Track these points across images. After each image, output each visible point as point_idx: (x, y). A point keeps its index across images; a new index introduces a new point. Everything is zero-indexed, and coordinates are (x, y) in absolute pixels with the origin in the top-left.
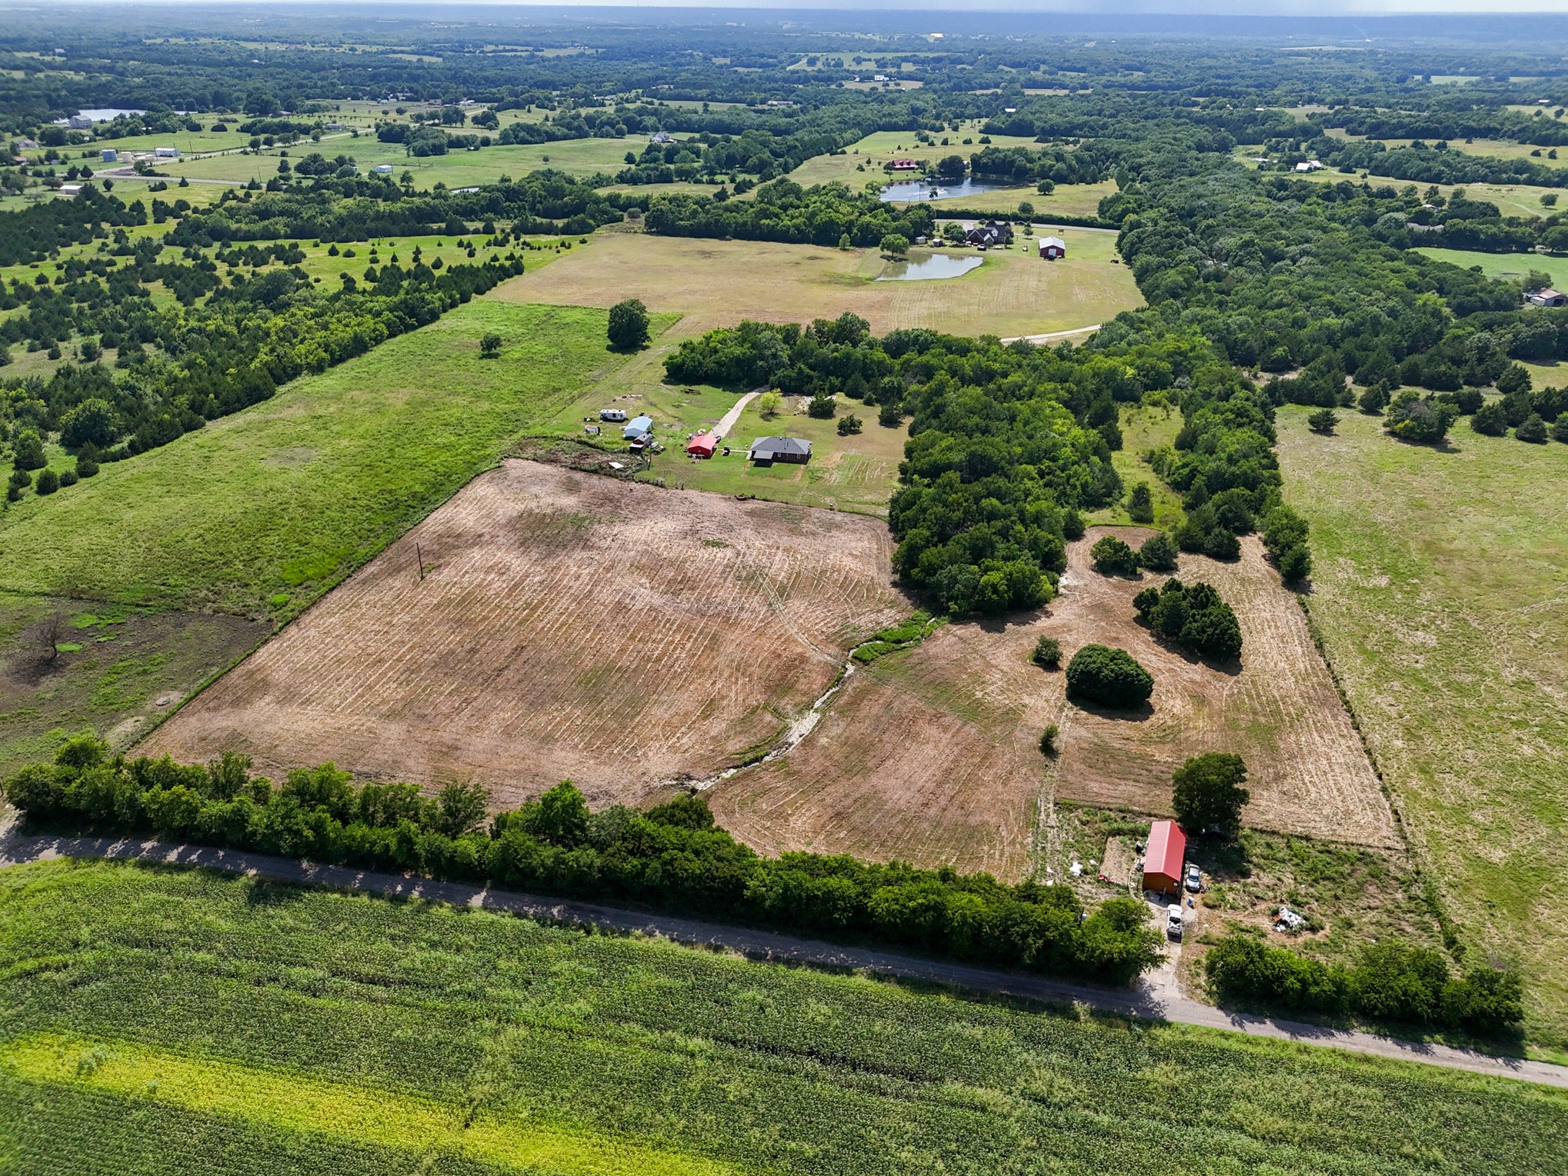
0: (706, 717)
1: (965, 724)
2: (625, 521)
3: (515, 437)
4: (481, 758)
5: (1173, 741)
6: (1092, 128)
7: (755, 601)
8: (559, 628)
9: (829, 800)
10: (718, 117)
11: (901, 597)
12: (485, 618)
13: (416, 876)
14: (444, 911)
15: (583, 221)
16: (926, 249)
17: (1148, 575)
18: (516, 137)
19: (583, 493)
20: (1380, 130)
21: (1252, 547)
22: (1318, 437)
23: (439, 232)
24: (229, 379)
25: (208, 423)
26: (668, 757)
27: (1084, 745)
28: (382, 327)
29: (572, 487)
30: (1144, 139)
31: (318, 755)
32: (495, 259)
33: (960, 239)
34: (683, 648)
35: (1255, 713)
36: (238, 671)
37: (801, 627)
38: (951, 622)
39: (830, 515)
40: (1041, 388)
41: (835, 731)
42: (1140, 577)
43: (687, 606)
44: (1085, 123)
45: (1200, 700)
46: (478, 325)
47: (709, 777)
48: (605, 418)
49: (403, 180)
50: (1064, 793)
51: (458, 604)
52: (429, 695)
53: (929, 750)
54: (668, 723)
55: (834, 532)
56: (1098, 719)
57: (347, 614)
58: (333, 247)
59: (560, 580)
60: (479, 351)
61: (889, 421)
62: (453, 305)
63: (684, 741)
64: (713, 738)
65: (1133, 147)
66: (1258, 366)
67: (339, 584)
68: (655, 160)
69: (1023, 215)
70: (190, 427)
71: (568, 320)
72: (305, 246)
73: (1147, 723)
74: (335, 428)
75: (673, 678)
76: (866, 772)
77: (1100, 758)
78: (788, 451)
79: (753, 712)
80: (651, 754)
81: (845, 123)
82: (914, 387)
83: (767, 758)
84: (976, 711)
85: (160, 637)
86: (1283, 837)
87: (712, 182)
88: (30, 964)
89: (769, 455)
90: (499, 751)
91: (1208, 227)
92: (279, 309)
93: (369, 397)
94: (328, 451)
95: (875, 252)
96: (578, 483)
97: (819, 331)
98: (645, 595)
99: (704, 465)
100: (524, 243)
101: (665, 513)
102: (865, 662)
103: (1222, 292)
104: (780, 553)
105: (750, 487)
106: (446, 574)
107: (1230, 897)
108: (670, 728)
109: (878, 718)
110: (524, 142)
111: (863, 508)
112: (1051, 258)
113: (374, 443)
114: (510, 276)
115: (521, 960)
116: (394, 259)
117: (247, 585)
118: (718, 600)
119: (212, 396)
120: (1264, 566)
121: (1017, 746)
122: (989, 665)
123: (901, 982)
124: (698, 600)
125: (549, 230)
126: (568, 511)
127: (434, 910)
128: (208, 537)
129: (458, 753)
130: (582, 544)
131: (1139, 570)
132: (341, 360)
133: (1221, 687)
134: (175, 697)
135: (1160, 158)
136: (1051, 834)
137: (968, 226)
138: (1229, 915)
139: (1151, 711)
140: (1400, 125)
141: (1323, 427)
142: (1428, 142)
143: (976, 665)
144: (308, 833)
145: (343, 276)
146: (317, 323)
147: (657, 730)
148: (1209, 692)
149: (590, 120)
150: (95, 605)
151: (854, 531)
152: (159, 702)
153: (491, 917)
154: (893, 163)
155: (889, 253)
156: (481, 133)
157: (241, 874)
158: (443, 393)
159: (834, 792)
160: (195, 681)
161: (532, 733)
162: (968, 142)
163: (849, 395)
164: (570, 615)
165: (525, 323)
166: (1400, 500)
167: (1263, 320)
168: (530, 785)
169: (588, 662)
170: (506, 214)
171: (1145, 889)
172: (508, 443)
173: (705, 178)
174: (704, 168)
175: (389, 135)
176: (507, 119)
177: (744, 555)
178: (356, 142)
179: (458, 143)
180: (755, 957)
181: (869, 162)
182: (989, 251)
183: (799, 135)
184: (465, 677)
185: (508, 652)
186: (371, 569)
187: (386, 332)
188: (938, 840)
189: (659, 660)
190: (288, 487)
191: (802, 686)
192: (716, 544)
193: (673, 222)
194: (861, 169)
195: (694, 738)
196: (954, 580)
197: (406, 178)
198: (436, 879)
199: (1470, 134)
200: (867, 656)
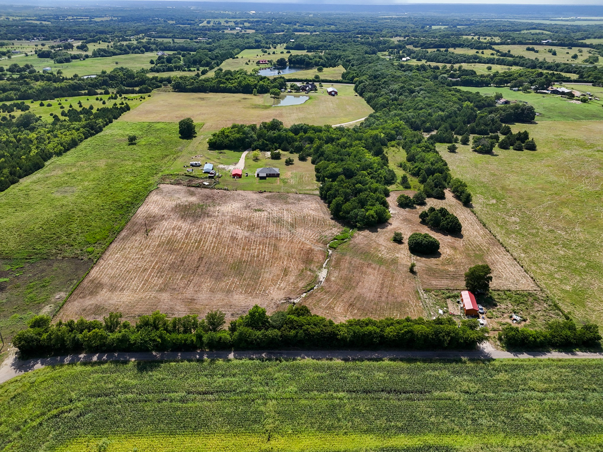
0: (286, 275)
1: (380, 266)
2: (219, 204)
3: (159, 175)
4: (205, 302)
5: (452, 263)
6: (325, 46)
7: (284, 230)
8: (213, 249)
9: (345, 300)
10: (181, 45)
11: (336, 223)
12: (181, 248)
13: (202, 351)
14: (220, 362)
15: (147, 88)
16: (285, 94)
17: (418, 207)
18: (99, 54)
19: (198, 195)
20: (424, 46)
21: (448, 194)
22: (452, 154)
23: (85, 94)
24: (24, 160)
25: (20, 180)
26: (279, 292)
27: (424, 269)
28: (82, 135)
29: (192, 194)
30: (346, 50)
31: (137, 309)
32: (115, 104)
33: (298, 89)
34: (265, 251)
35: (474, 251)
36: (86, 281)
37: (306, 238)
38: (358, 230)
39: (297, 196)
40: (354, 143)
41: (336, 274)
42: (415, 208)
43: (259, 235)
44: (323, 45)
45: (455, 249)
46: (121, 132)
47: (297, 298)
48: (192, 165)
49: (58, 73)
50: (425, 286)
51: (167, 244)
52: (173, 280)
53: (371, 277)
54: (272, 280)
55: (301, 202)
56: (424, 259)
57: (122, 253)
58: (42, 103)
59: (204, 230)
60: (128, 142)
61: (302, 159)
62: (107, 124)
63: (282, 285)
64: (292, 283)
65: (344, 53)
66: (422, 130)
67: (113, 241)
68: (163, 63)
69: (317, 80)
70: (13, 182)
71: (158, 128)
72: (27, 103)
73: (441, 258)
74: (79, 178)
75: (267, 263)
76: (354, 288)
77: (431, 272)
78: (271, 173)
79: (302, 271)
80: (271, 292)
81: (233, 46)
82: (308, 146)
83: (315, 288)
84: (381, 261)
85: (43, 271)
86: (502, 291)
87: (190, 71)
88: (55, 412)
89: (265, 175)
90: (212, 298)
91: (385, 82)
92: (32, 129)
93: (87, 164)
94: (80, 187)
95: (268, 95)
96: (193, 192)
97: (264, 126)
98: (241, 233)
99: (240, 181)
100: (125, 98)
101: (234, 200)
102: (335, 248)
103: (400, 105)
104: (285, 211)
105: (262, 187)
106: (156, 233)
107: (494, 313)
108: (274, 282)
109: (349, 268)
110: (103, 56)
111: (308, 192)
112: (334, 95)
113: (100, 183)
114: (125, 111)
115: (260, 375)
116: (71, 106)
117: (72, 245)
118: (270, 231)
119: (18, 168)
120: (454, 200)
121: (402, 272)
122: (378, 244)
123: (402, 360)
124: (262, 232)
125: (133, 92)
126: (195, 203)
127: (217, 362)
128: (45, 227)
129: (196, 301)
130: (206, 215)
131: (414, 205)
132: (68, 150)
133: (459, 243)
134: (63, 294)
135: (356, 57)
136: (427, 301)
137: (299, 84)
138: (497, 320)
139: (440, 254)
140: (431, 44)
141: (452, 150)
142: (442, 49)
143: (374, 245)
144: (159, 340)
145: (51, 115)
146: (52, 135)
147: (270, 283)
148: (456, 245)
149: (128, 46)
150: (7, 261)
151: (308, 201)
152: (58, 297)
153: (241, 362)
154: (259, 61)
155: (273, 96)
156: (84, 53)
157: (129, 361)
158: (119, 160)
159: (346, 296)
160: (68, 287)
161: (222, 290)
162: (282, 53)
163: (283, 150)
164: (215, 243)
165: (141, 129)
166: (487, 173)
167: (419, 114)
168: (230, 310)
169: (231, 261)
170: (112, 86)
171: (466, 315)
172: (156, 178)
173: (186, 69)
174: (185, 65)
175: (42, 55)
176: (92, 47)
177: (272, 213)
178: (27, 58)
179: (75, 57)
180: (346, 360)
181: (249, 61)
182: (309, 94)
183: (217, 51)
184: (184, 272)
185: (197, 260)
186: (123, 234)
187: (83, 137)
188: (390, 309)
189: (258, 256)
190: (70, 204)
191: (315, 259)
192: (259, 210)
193: (185, 87)
194: (247, 64)
195: (285, 284)
196: (357, 215)
197: (59, 72)
198: (211, 350)
199: (455, 46)
200: (335, 246)
